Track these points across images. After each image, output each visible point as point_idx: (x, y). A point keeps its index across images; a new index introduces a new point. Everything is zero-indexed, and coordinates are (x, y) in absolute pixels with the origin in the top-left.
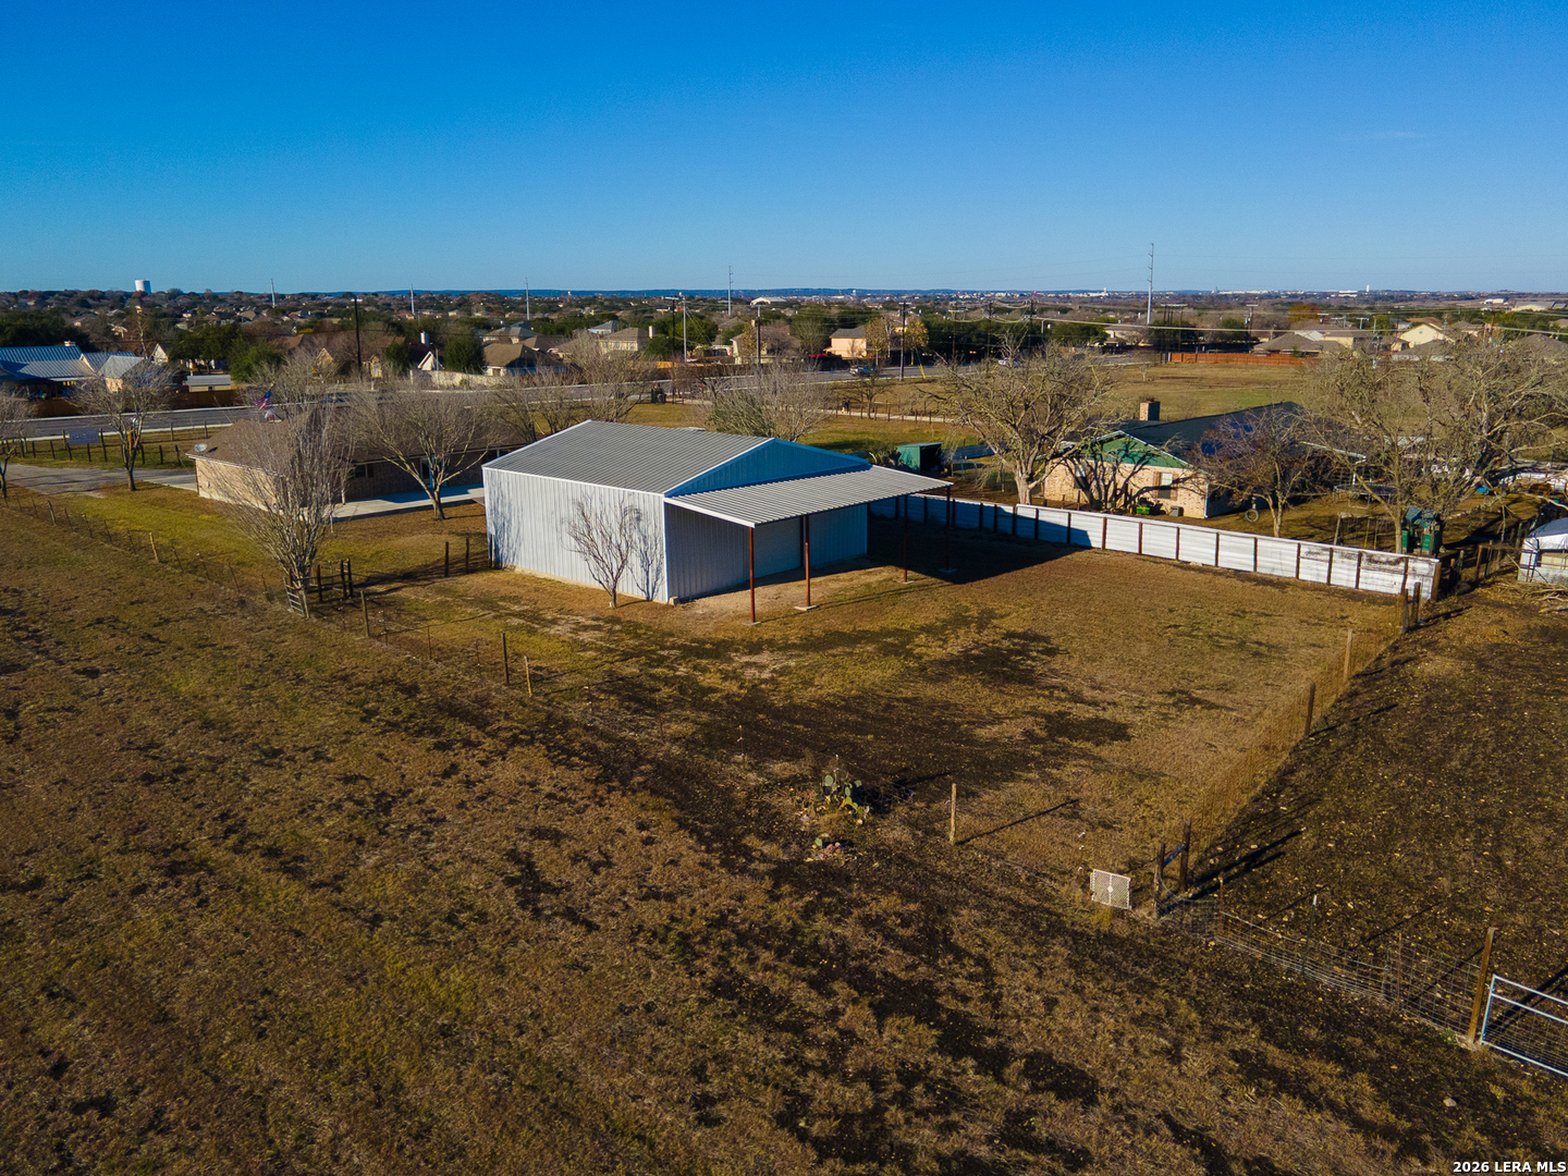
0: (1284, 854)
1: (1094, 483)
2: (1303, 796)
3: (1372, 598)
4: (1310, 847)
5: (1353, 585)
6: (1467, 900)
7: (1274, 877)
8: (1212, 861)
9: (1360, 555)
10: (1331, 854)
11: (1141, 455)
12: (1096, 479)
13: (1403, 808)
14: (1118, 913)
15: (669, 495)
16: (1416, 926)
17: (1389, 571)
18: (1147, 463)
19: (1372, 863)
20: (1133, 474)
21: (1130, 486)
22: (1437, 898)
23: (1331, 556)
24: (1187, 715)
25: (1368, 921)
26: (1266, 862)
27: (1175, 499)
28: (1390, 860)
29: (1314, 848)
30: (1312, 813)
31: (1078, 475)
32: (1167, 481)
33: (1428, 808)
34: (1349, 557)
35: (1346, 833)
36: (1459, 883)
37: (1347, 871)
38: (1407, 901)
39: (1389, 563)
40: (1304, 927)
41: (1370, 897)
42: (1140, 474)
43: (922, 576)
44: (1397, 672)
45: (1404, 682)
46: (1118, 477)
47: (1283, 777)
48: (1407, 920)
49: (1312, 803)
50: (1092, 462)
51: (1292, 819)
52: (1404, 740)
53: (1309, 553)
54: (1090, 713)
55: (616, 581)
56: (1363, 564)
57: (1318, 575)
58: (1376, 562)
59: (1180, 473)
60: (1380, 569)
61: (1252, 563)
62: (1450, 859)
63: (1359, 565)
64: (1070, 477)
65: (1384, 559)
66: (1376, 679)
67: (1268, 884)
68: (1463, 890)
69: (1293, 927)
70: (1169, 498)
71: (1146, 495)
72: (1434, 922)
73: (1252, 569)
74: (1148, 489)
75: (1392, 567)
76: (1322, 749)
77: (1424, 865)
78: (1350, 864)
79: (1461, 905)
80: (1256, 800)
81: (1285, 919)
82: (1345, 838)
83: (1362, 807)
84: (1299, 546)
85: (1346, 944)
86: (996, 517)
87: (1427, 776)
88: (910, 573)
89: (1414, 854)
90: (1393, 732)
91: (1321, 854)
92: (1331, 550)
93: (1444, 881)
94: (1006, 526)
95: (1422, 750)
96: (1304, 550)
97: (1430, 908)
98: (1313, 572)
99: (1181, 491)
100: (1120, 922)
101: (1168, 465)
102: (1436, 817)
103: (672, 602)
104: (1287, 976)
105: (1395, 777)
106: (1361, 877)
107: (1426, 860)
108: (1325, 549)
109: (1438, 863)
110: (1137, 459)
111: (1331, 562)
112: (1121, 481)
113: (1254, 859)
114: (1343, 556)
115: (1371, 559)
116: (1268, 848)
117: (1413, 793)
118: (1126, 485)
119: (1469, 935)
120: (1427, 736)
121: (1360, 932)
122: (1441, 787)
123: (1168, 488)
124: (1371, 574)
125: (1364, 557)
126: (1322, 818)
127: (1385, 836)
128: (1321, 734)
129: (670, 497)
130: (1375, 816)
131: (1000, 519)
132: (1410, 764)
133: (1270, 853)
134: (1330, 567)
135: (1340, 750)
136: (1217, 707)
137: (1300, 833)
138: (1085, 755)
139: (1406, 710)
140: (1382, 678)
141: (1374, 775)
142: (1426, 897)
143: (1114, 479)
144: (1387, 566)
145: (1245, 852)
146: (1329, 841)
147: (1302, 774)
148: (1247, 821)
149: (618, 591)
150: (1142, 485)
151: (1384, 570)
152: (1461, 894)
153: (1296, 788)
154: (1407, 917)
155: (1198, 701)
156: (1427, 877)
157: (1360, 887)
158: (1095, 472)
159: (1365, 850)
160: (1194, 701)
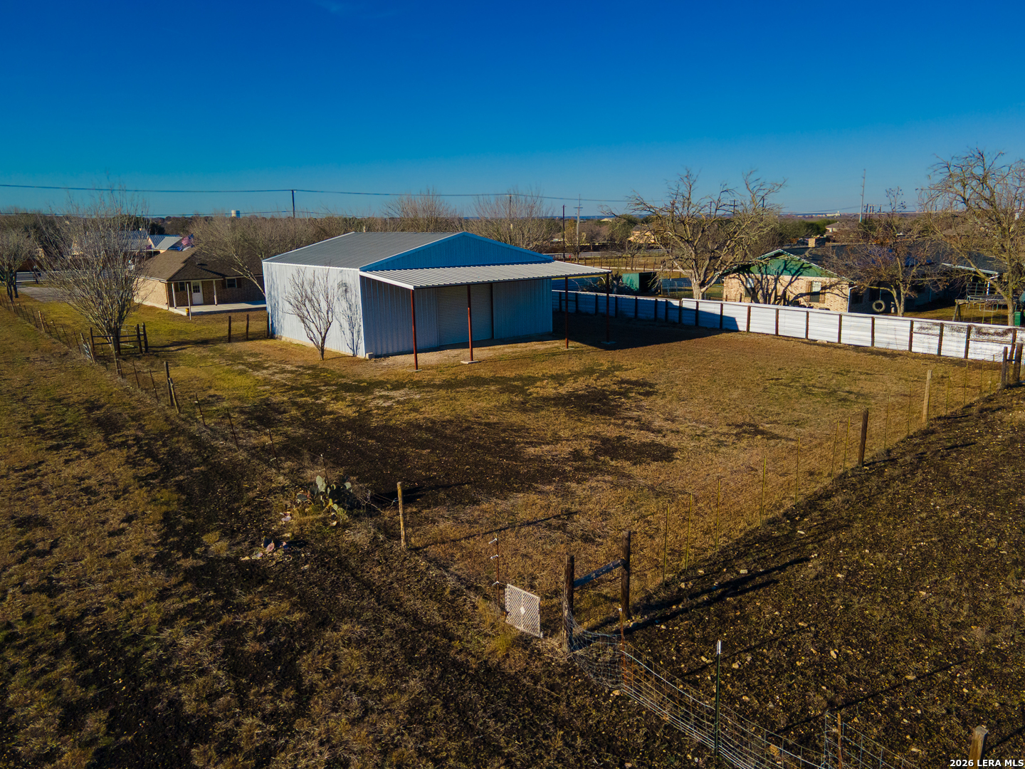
0: (777, 582)
1: (761, 291)
2: (830, 522)
3: (979, 365)
4: (812, 576)
5: (962, 355)
6: (1005, 659)
7: (749, 609)
8: (683, 585)
9: (969, 328)
10: (835, 585)
11: (796, 268)
12: (762, 288)
13: (947, 542)
14: (524, 641)
15: (364, 270)
16: (919, 694)
17: (997, 342)
18: (801, 274)
19: (885, 600)
20: (791, 283)
21: (788, 293)
22: (961, 655)
23: (942, 330)
24: (744, 443)
25: (850, 679)
26: (748, 590)
27: (824, 302)
28: (910, 598)
29: (816, 578)
30: (833, 539)
31: (748, 286)
32: (816, 289)
33: (980, 542)
34: (959, 331)
35: (865, 563)
36: (999, 636)
37: (847, 607)
38: (917, 654)
39: (998, 334)
40: (754, 681)
41: (867, 644)
42: (795, 284)
43: (583, 345)
44: (985, 417)
45: (991, 425)
46: (778, 286)
47: (813, 503)
48: (908, 682)
49: (837, 529)
50: (759, 275)
51: (805, 545)
52: (972, 474)
53: (922, 328)
54: (649, 437)
55: (324, 339)
56: (972, 336)
57: (929, 348)
58: (985, 334)
59: (827, 280)
60: (988, 341)
61: (870, 339)
62: (993, 603)
63: (968, 336)
64: (743, 288)
65: (992, 331)
66: (960, 422)
67: (737, 618)
68: (1003, 645)
69: (740, 678)
70: (818, 301)
71: (801, 299)
72: (948, 688)
73: (869, 345)
74: (802, 295)
75: (1000, 338)
76: (873, 478)
77: (955, 609)
78: (855, 600)
79: (995, 666)
80: (772, 522)
81: (735, 666)
82: (862, 569)
83: (897, 537)
84: (912, 323)
85: (804, 710)
86: (667, 309)
87: (989, 509)
88: (571, 344)
89: (947, 593)
90: (960, 466)
91: (823, 585)
92: (942, 325)
93: (978, 632)
94: (674, 316)
95: (991, 483)
96: (916, 325)
97: (948, 667)
98: (925, 344)
99: (828, 295)
100: (517, 653)
101: (817, 275)
102: (989, 552)
103: (367, 357)
104: (694, 755)
105: (950, 508)
106: (864, 617)
107: (959, 602)
108: (937, 324)
109: (975, 608)
110: (793, 272)
111: (941, 336)
112: (780, 289)
113: (737, 587)
114: (953, 329)
115: (979, 332)
116: (760, 574)
117: (967, 525)
118: (784, 293)
119: (995, 712)
120: (1001, 471)
121: (830, 694)
122: (1004, 520)
123: (818, 293)
124: (979, 345)
125: (973, 330)
126: (842, 545)
127: (914, 570)
128: (878, 464)
129: (364, 271)
130: (909, 547)
131: (670, 311)
132: (972, 495)
133: (759, 580)
134: (941, 340)
135: (893, 479)
136: (778, 438)
137: (808, 560)
138: (617, 472)
139: (984, 447)
140: (968, 421)
141: (924, 506)
142: (946, 652)
143: (775, 288)
144: (995, 337)
145: (729, 577)
146: (840, 571)
147: (838, 499)
148: (750, 544)
149: (327, 346)
150: (797, 292)
151: (993, 341)
152: (998, 651)
153: (824, 513)
154: (910, 677)
155: (762, 433)
156: (954, 625)
157: (857, 631)
158: (761, 283)
159: (882, 584)
160: (758, 432)
